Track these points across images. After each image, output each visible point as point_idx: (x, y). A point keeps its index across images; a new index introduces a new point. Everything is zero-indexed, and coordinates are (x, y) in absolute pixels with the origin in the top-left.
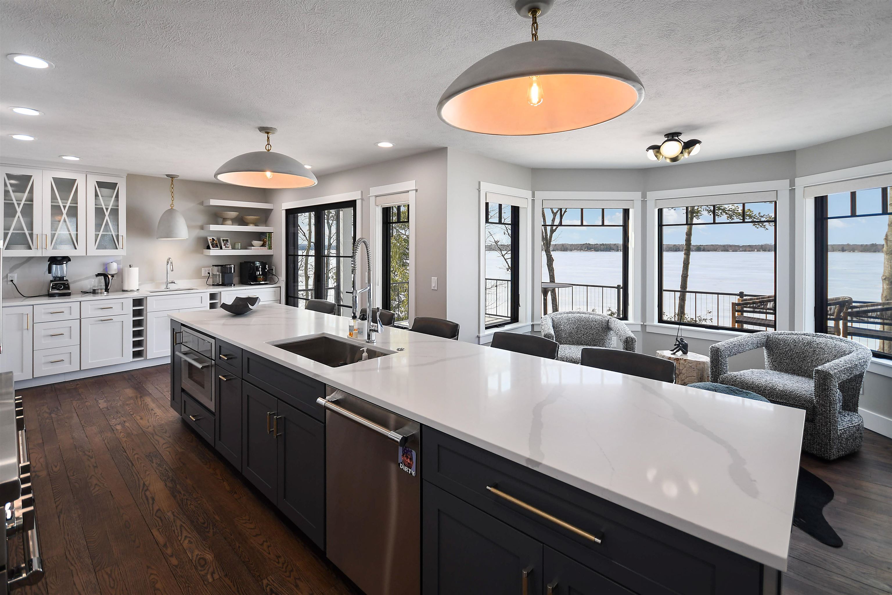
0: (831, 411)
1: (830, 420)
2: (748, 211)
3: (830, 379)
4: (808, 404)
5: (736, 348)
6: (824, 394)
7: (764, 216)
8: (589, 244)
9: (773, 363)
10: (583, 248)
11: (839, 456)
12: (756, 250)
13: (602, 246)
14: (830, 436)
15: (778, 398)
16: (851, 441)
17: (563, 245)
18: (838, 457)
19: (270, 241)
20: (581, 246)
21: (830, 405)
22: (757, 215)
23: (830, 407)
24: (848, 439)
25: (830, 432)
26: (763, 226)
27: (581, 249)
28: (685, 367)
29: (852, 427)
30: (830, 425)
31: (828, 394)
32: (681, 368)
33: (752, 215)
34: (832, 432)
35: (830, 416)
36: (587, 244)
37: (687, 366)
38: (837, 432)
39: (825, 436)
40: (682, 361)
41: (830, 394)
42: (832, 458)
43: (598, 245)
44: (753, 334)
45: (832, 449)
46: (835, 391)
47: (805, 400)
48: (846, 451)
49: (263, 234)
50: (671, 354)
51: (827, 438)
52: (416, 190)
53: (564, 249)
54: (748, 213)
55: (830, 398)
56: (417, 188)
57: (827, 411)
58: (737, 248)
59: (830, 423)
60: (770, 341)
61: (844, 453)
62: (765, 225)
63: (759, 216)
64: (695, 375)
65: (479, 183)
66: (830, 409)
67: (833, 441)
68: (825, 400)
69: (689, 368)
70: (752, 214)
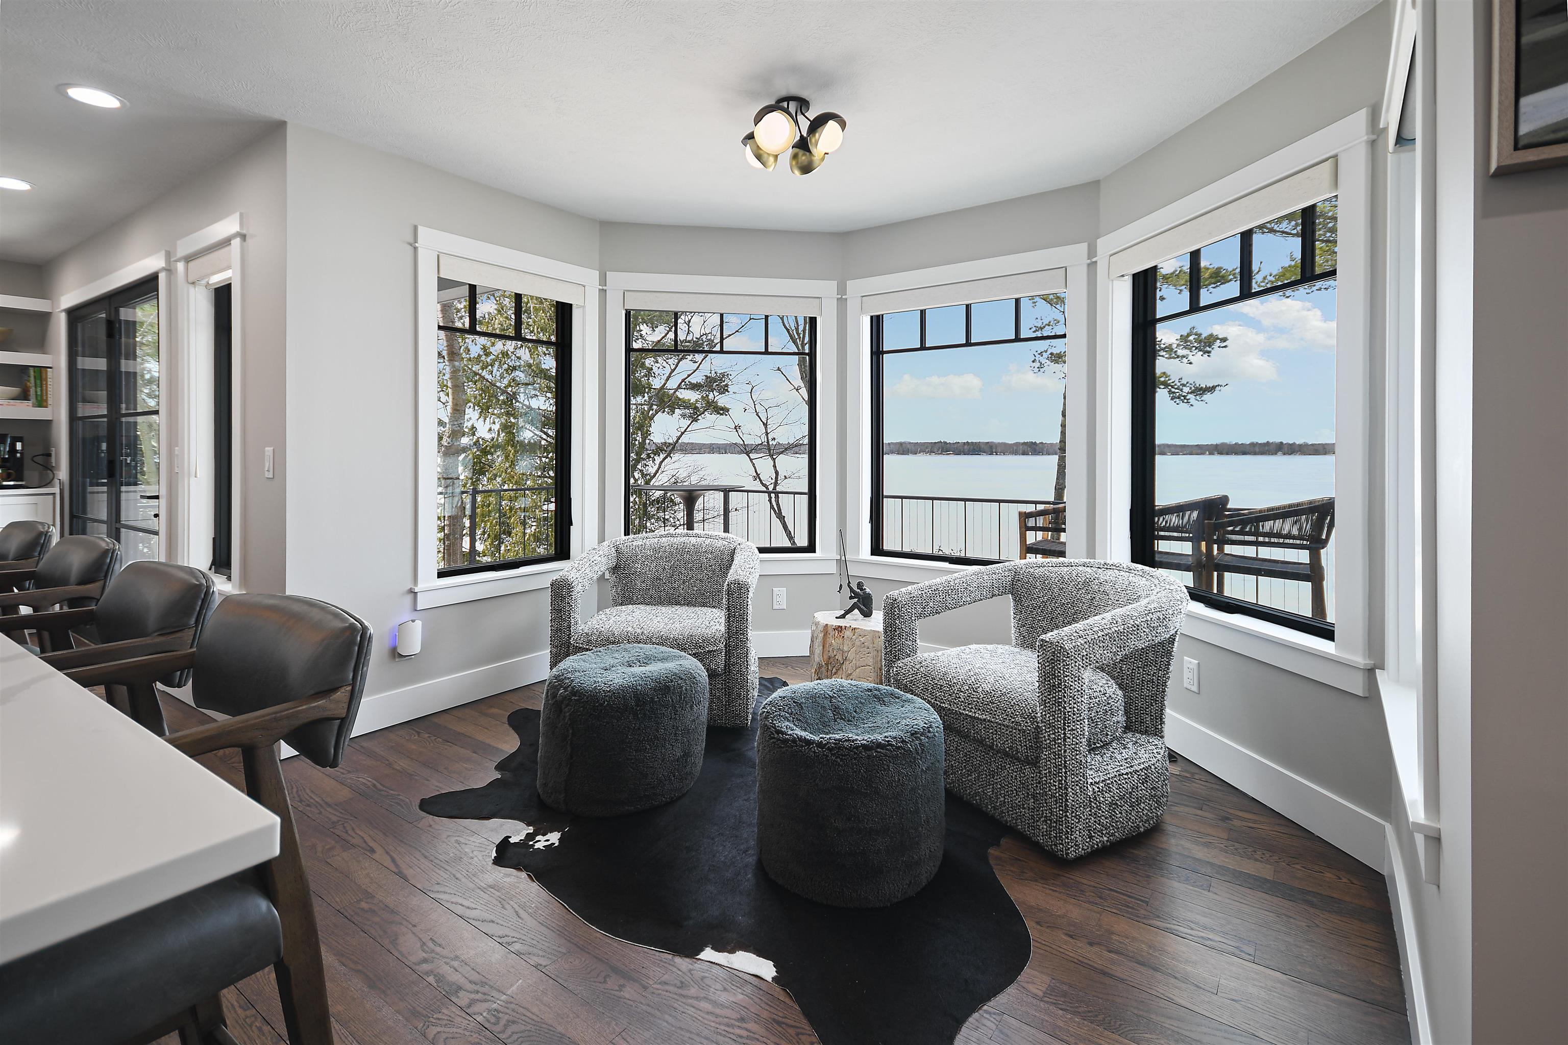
0: (1068, 740)
1: (1065, 762)
2: (1162, 375)
3: (1064, 661)
4: (1026, 722)
5: (938, 599)
6: (1053, 697)
7: (1188, 385)
8: (945, 443)
9: (1020, 630)
10: (936, 450)
11: (1093, 847)
12: (1207, 453)
13: (966, 447)
14: (1067, 800)
15: (979, 710)
16: (1126, 807)
17: (901, 444)
18: (1089, 850)
19: (41, 387)
20: (932, 447)
21: (1064, 724)
22: (1177, 382)
23: (1065, 729)
24: (1116, 804)
25: (1067, 790)
26: (1186, 401)
27: (931, 452)
28: (853, 645)
29: (1127, 774)
30: (1066, 773)
31: (1059, 698)
32: (846, 649)
33: (1169, 382)
34: (1070, 790)
35: (1065, 751)
36: (941, 442)
37: (857, 643)
38: (1083, 789)
39: (1056, 801)
40: (848, 633)
41: (1065, 697)
42: (1072, 855)
43: (959, 445)
44: (988, 567)
45: (1072, 832)
46: (1078, 691)
47: (1023, 714)
48: (1113, 835)
49: (23, 370)
50: (836, 618)
51: (1060, 806)
52: (243, 237)
53: (904, 451)
54: (1162, 379)
55: (1065, 708)
56: (244, 232)
57: (1058, 739)
58: (1179, 449)
59: (1065, 767)
60: (1019, 580)
61: (1105, 839)
62: (1189, 399)
63: (1179, 384)
64: (870, 661)
65: (415, 228)
66: (1064, 734)
67: (1073, 812)
68: (1055, 712)
69: (860, 646)
70: (1169, 380)
